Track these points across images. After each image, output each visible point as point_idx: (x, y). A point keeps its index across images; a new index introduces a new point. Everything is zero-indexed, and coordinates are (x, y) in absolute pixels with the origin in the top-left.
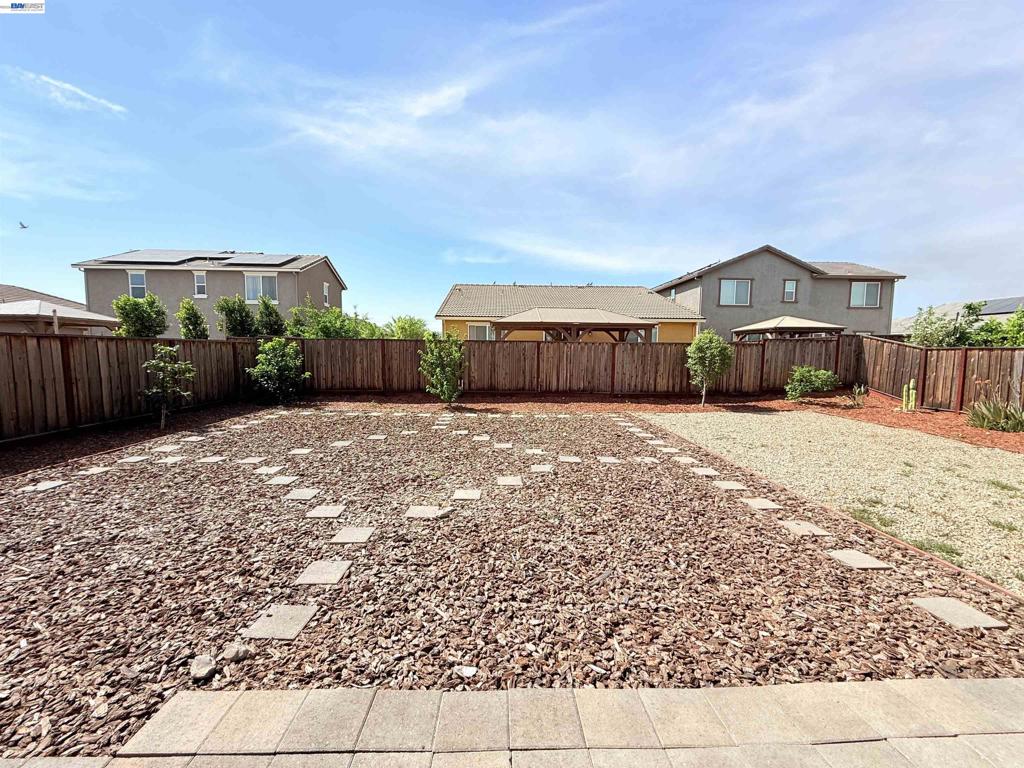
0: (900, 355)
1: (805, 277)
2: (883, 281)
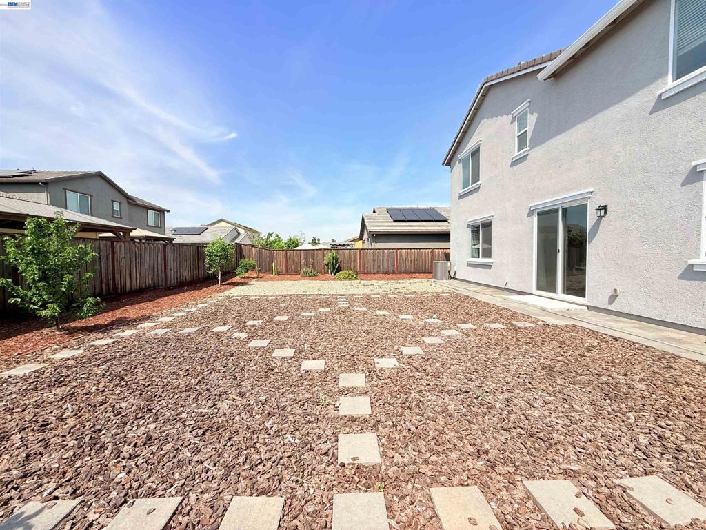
0: (260, 253)
1: (124, 201)
2: (161, 212)
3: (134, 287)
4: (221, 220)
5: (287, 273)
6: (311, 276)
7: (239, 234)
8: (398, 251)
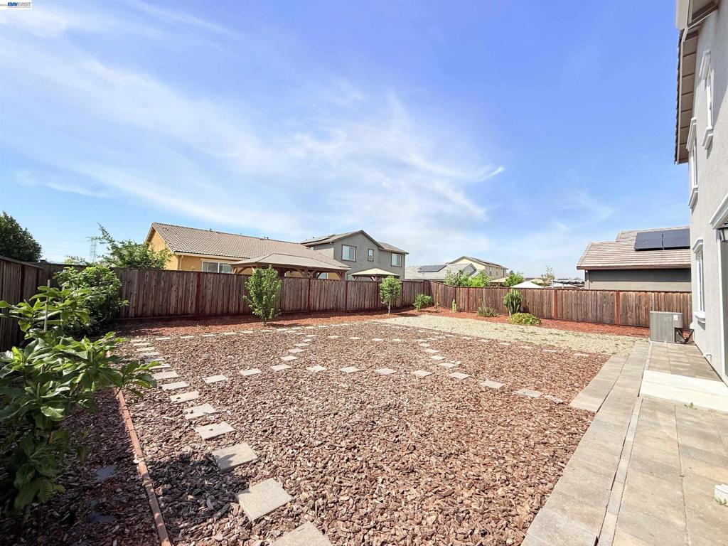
0: (445, 289)
1: (376, 249)
2: (402, 254)
3: (321, 308)
4: (463, 258)
5: (468, 310)
6: (488, 316)
7: (475, 270)
8: (621, 293)
